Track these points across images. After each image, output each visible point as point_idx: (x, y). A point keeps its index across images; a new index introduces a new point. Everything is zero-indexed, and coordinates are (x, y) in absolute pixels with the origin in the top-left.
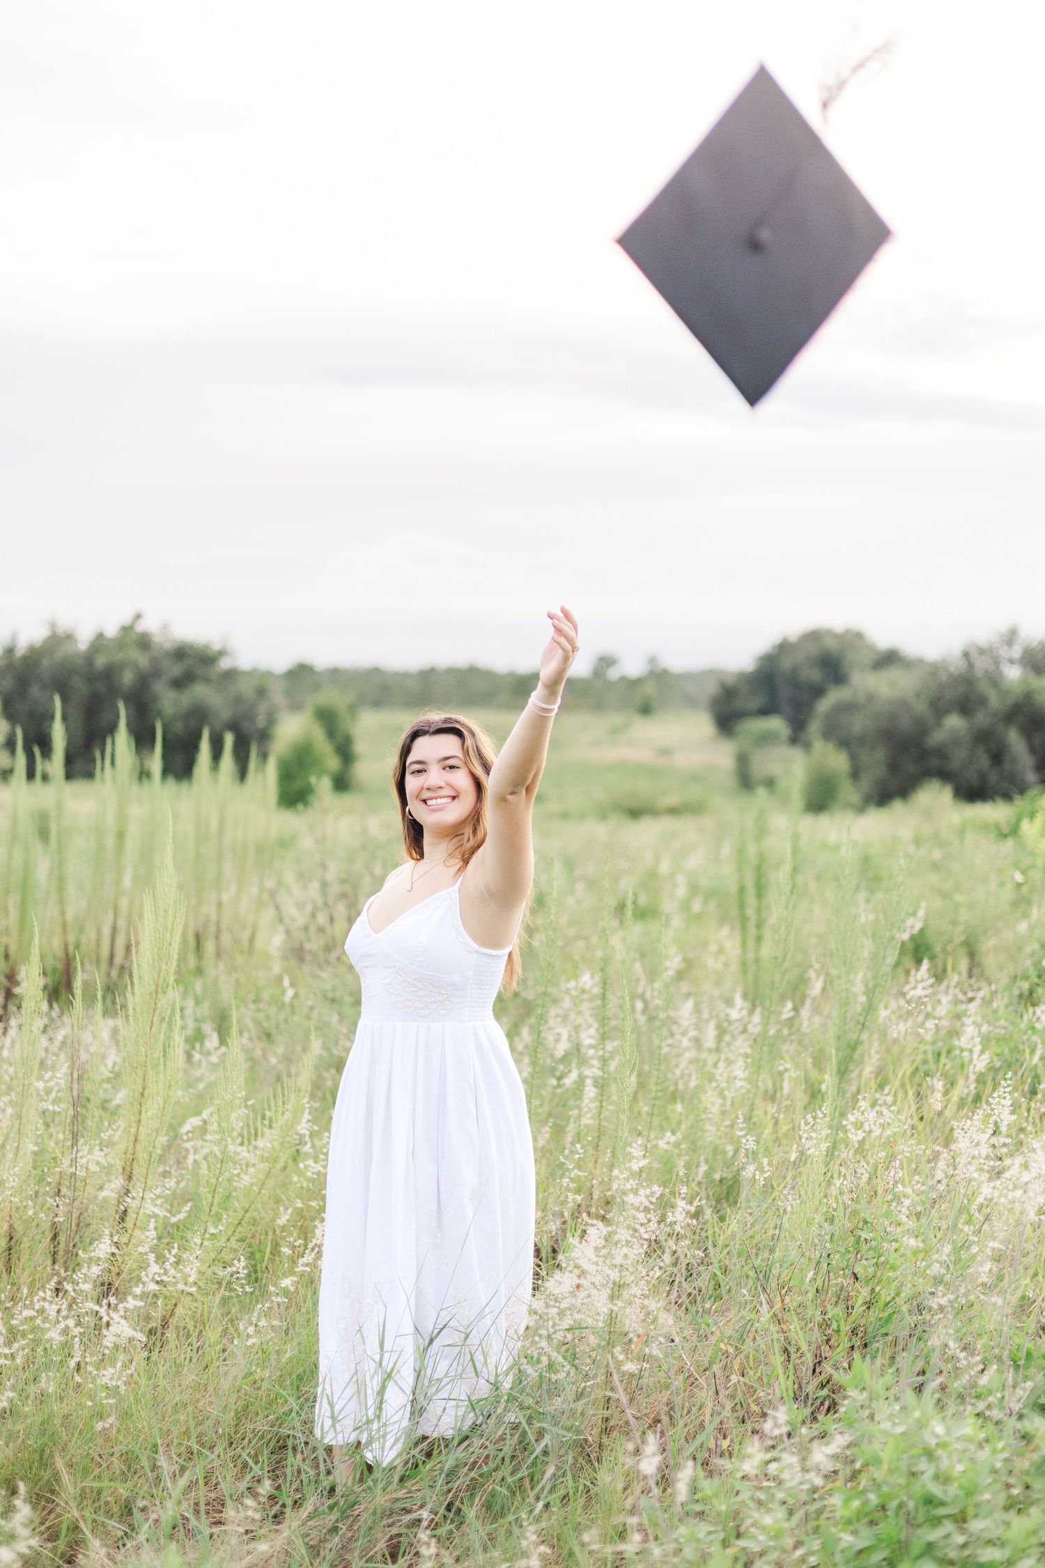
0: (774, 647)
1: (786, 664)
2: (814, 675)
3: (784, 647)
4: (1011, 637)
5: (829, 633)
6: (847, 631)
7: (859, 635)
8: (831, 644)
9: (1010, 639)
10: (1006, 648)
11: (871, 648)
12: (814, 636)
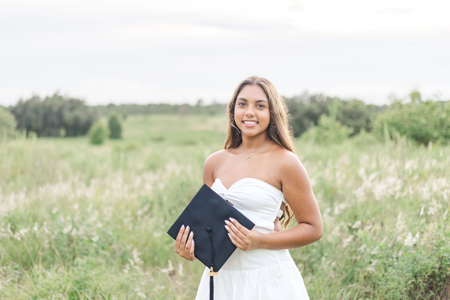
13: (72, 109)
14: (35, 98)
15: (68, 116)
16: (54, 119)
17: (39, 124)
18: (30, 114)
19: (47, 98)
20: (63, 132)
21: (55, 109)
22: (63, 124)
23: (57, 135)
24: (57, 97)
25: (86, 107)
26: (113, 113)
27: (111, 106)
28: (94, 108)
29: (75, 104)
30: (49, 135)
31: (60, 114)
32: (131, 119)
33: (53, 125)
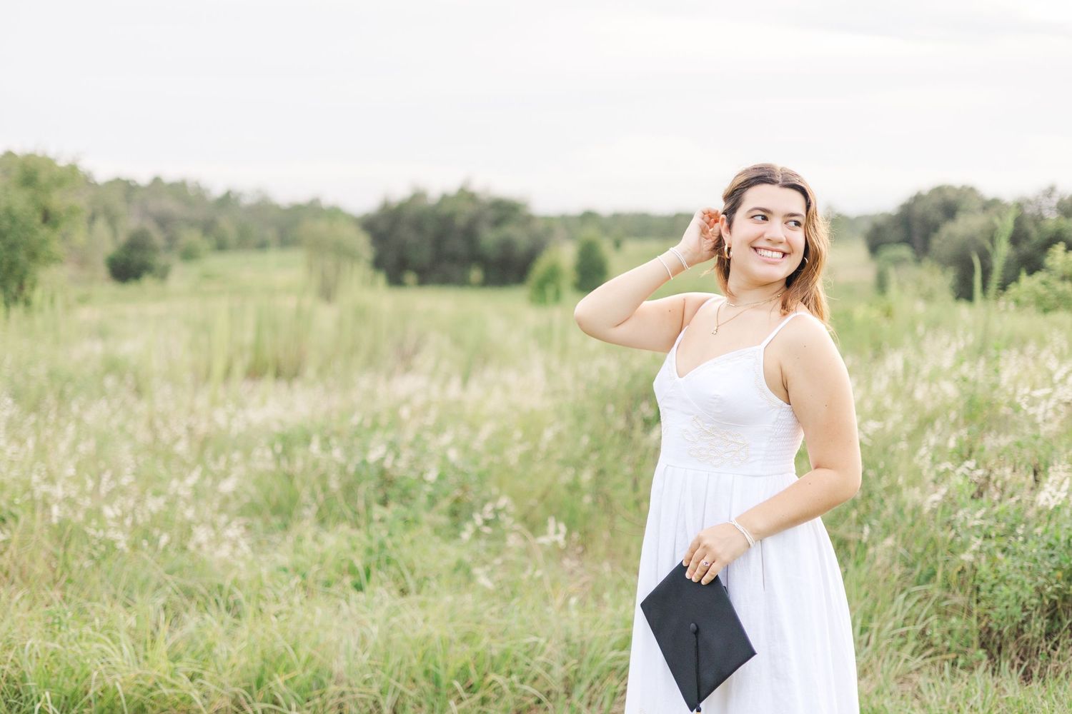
0: (911, 199)
1: (919, 210)
2: (938, 216)
3: (918, 198)
4: (1051, 191)
5: (951, 188)
6: (963, 187)
7: (972, 190)
8: (951, 196)
9: (1050, 194)
10: (1047, 199)
11: (980, 198)
12: (939, 190)
13: (498, 223)
14: (418, 196)
15: (489, 238)
16: (456, 245)
17: (424, 254)
18: (407, 234)
19: (445, 198)
20: (476, 274)
21: (461, 221)
22: (476, 257)
23: (463, 282)
24: (466, 195)
25: (529, 219)
26: (590, 233)
27: (588, 217)
28: (548, 219)
29: (505, 211)
30: (446, 280)
31: (470, 234)
33: (454, 258)
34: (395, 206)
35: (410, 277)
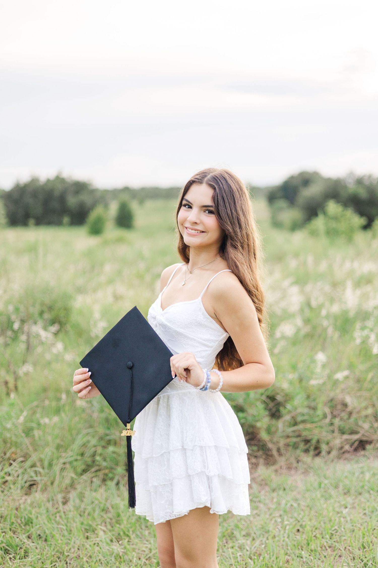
13: (76, 193)
14: (34, 181)
15: (72, 201)
16: (55, 205)
17: (38, 210)
18: (29, 200)
19: (48, 180)
20: (66, 219)
21: (57, 193)
22: (66, 211)
23: (59, 223)
24: (59, 179)
25: (93, 191)
26: (125, 197)
27: (126, 189)
30: (50, 223)
31: (62, 199)
32: (150, 204)
33: (54, 212)
34: (22, 186)
35: (32, 221)
